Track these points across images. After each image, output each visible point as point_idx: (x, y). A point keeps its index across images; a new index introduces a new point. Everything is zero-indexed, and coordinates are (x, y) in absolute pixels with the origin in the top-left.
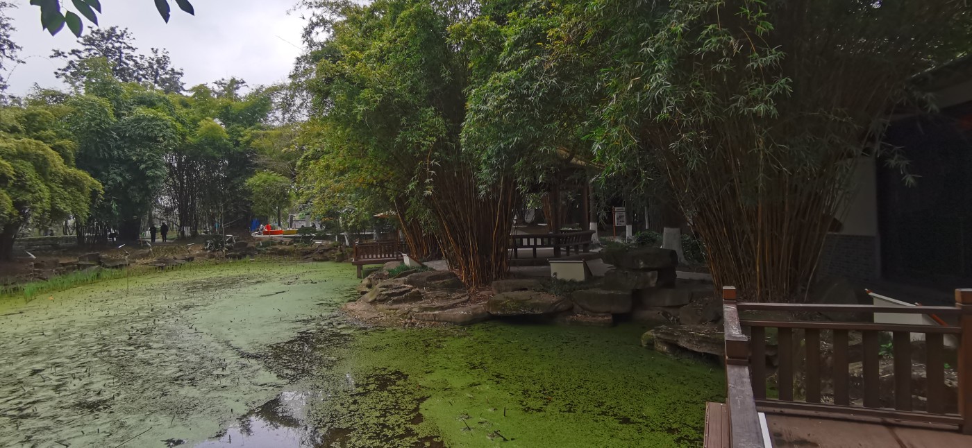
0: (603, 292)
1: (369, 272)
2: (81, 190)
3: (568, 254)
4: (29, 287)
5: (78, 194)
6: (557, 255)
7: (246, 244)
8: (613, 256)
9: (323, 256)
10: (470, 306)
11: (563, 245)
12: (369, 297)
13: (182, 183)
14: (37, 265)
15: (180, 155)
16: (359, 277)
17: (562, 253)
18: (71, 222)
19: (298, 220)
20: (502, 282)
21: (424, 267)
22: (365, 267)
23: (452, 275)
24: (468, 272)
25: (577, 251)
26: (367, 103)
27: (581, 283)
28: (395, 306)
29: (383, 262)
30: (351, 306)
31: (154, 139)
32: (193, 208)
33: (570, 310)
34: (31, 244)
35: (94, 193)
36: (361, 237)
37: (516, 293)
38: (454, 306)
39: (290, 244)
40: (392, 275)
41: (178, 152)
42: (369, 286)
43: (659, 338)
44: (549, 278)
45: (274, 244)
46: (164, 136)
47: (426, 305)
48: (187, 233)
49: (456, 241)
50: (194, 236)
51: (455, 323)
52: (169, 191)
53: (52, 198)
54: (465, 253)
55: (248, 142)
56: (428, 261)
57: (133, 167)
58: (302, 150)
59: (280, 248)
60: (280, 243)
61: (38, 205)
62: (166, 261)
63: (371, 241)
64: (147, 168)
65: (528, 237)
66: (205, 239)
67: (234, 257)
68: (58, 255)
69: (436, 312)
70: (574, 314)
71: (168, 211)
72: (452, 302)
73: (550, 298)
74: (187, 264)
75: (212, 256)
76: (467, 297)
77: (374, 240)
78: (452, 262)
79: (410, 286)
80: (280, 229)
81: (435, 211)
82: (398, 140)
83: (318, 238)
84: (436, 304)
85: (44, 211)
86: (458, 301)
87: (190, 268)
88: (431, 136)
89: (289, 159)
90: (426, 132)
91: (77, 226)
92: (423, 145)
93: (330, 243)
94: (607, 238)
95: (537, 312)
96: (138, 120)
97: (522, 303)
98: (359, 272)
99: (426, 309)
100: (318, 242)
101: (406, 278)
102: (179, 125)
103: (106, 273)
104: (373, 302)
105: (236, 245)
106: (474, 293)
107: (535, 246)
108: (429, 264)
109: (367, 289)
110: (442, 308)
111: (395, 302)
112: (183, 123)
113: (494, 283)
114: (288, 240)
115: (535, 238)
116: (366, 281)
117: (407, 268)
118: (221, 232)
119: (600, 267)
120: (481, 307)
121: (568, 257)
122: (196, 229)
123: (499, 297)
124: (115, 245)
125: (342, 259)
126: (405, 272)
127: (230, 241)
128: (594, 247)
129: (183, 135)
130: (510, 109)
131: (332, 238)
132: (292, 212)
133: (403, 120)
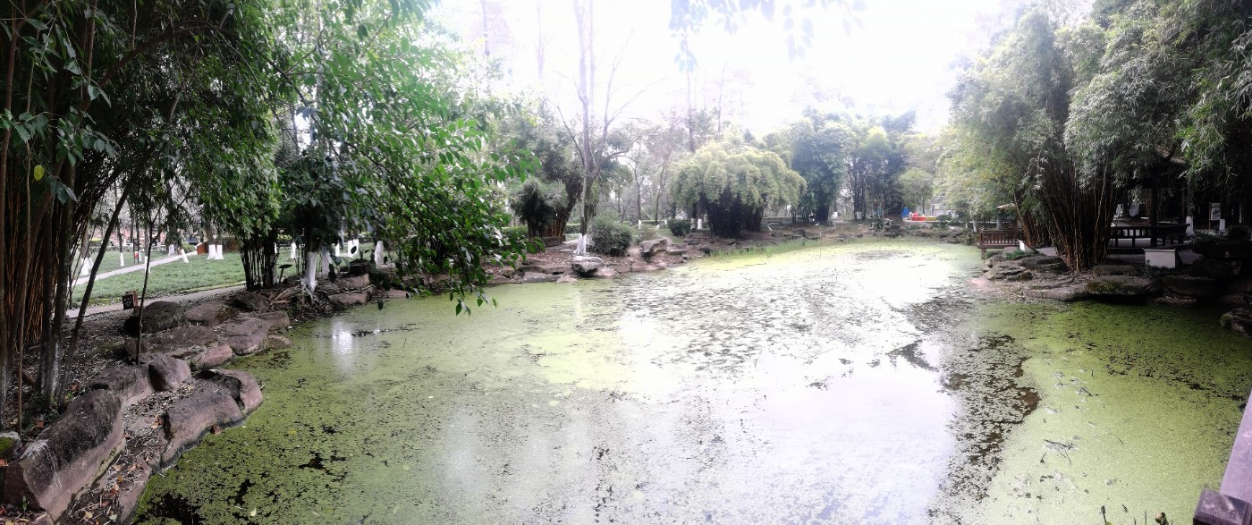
0: (1190, 278)
1: (990, 255)
2: (794, 185)
3: (1164, 245)
4: (769, 248)
5: (793, 188)
6: (1153, 246)
7: (899, 227)
8: (1203, 246)
9: (956, 239)
10: (1073, 286)
11: (1160, 237)
12: (989, 275)
13: (856, 179)
14: (773, 235)
15: (855, 157)
16: (983, 258)
17: (1158, 243)
18: (789, 207)
19: (939, 208)
20: (1101, 267)
21: (1037, 253)
22: (989, 250)
23: (1059, 260)
24: (1073, 258)
25: (1172, 243)
26: (991, 106)
27: (1172, 269)
28: (1010, 284)
29: (1003, 247)
30: (974, 281)
31: (838, 146)
32: (863, 198)
33: (1160, 293)
34: (770, 220)
35: (802, 187)
36: (986, 225)
37: (1113, 277)
38: (1058, 286)
39: (932, 228)
40: (1010, 258)
41: (854, 155)
42: (991, 266)
43: (1236, 319)
44: (1144, 265)
45: (918, 228)
46: (844, 143)
47: (1035, 285)
48: (859, 217)
49: (1063, 231)
50: (864, 218)
51: (1059, 300)
52: (847, 185)
53: (780, 191)
54: (1071, 242)
55: (902, 145)
56: (1041, 247)
57: (824, 167)
58: (942, 150)
59: (923, 231)
60: (924, 227)
61: (772, 196)
62: (845, 237)
63: (995, 229)
64: (833, 168)
65: (1128, 229)
66: (871, 221)
67: (890, 236)
68: (782, 229)
69: (1044, 291)
70: (1162, 296)
71: (847, 200)
72: (1057, 283)
73: (1143, 282)
74: (858, 239)
75: (875, 235)
76: (1071, 279)
77: (997, 229)
78: (1060, 249)
79: (1022, 268)
80: (923, 216)
81: (1045, 203)
82: (1015, 138)
83: (952, 224)
84: (1044, 283)
85: (775, 200)
86: (1063, 282)
87: (861, 242)
88: (1042, 135)
89: (931, 158)
90: (1039, 132)
91: (793, 210)
92: (1035, 144)
93: (961, 229)
94: (1202, 231)
95: (1129, 293)
96: (828, 132)
97: (1117, 285)
98: (983, 254)
99: (1035, 288)
100: (952, 228)
101: (1020, 261)
102: (854, 133)
103: (809, 242)
104: (992, 279)
105: (893, 227)
106: (1077, 276)
107: (1134, 237)
108: (1042, 251)
109: (987, 268)
110: (1050, 288)
111: (1010, 280)
112: (857, 132)
113: (1095, 268)
114: (929, 226)
115: (1134, 229)
116: (988, 262)
117: (1023, 253)
118: (881, 217)
119: (1190, 257)
120: (1082, 287)
121: (1163, 247)
122: (865, 214)
123: (1098, 280)
124: (813, 223)
125: (970, 242)
126: (1021, 255)
127: (888, 224)
128: (1188, 238)
129: (857, 142)
130: (1109, 109)
131: (963, 225)
132: (933, 202)
133: (1020, 122)
